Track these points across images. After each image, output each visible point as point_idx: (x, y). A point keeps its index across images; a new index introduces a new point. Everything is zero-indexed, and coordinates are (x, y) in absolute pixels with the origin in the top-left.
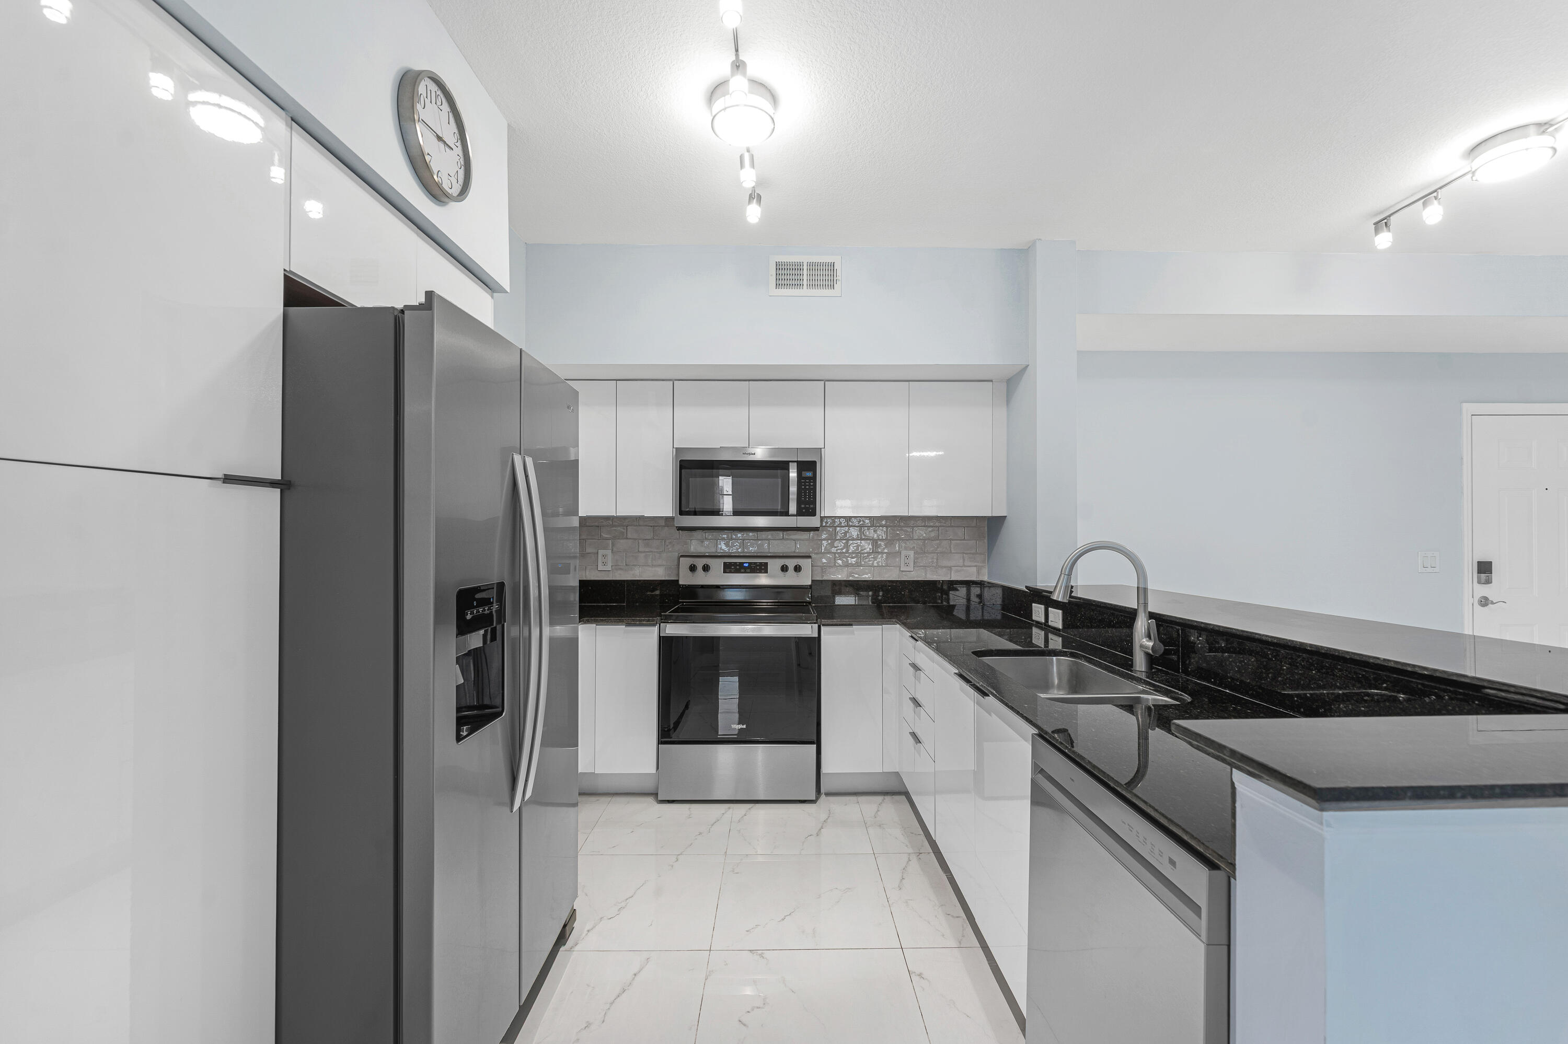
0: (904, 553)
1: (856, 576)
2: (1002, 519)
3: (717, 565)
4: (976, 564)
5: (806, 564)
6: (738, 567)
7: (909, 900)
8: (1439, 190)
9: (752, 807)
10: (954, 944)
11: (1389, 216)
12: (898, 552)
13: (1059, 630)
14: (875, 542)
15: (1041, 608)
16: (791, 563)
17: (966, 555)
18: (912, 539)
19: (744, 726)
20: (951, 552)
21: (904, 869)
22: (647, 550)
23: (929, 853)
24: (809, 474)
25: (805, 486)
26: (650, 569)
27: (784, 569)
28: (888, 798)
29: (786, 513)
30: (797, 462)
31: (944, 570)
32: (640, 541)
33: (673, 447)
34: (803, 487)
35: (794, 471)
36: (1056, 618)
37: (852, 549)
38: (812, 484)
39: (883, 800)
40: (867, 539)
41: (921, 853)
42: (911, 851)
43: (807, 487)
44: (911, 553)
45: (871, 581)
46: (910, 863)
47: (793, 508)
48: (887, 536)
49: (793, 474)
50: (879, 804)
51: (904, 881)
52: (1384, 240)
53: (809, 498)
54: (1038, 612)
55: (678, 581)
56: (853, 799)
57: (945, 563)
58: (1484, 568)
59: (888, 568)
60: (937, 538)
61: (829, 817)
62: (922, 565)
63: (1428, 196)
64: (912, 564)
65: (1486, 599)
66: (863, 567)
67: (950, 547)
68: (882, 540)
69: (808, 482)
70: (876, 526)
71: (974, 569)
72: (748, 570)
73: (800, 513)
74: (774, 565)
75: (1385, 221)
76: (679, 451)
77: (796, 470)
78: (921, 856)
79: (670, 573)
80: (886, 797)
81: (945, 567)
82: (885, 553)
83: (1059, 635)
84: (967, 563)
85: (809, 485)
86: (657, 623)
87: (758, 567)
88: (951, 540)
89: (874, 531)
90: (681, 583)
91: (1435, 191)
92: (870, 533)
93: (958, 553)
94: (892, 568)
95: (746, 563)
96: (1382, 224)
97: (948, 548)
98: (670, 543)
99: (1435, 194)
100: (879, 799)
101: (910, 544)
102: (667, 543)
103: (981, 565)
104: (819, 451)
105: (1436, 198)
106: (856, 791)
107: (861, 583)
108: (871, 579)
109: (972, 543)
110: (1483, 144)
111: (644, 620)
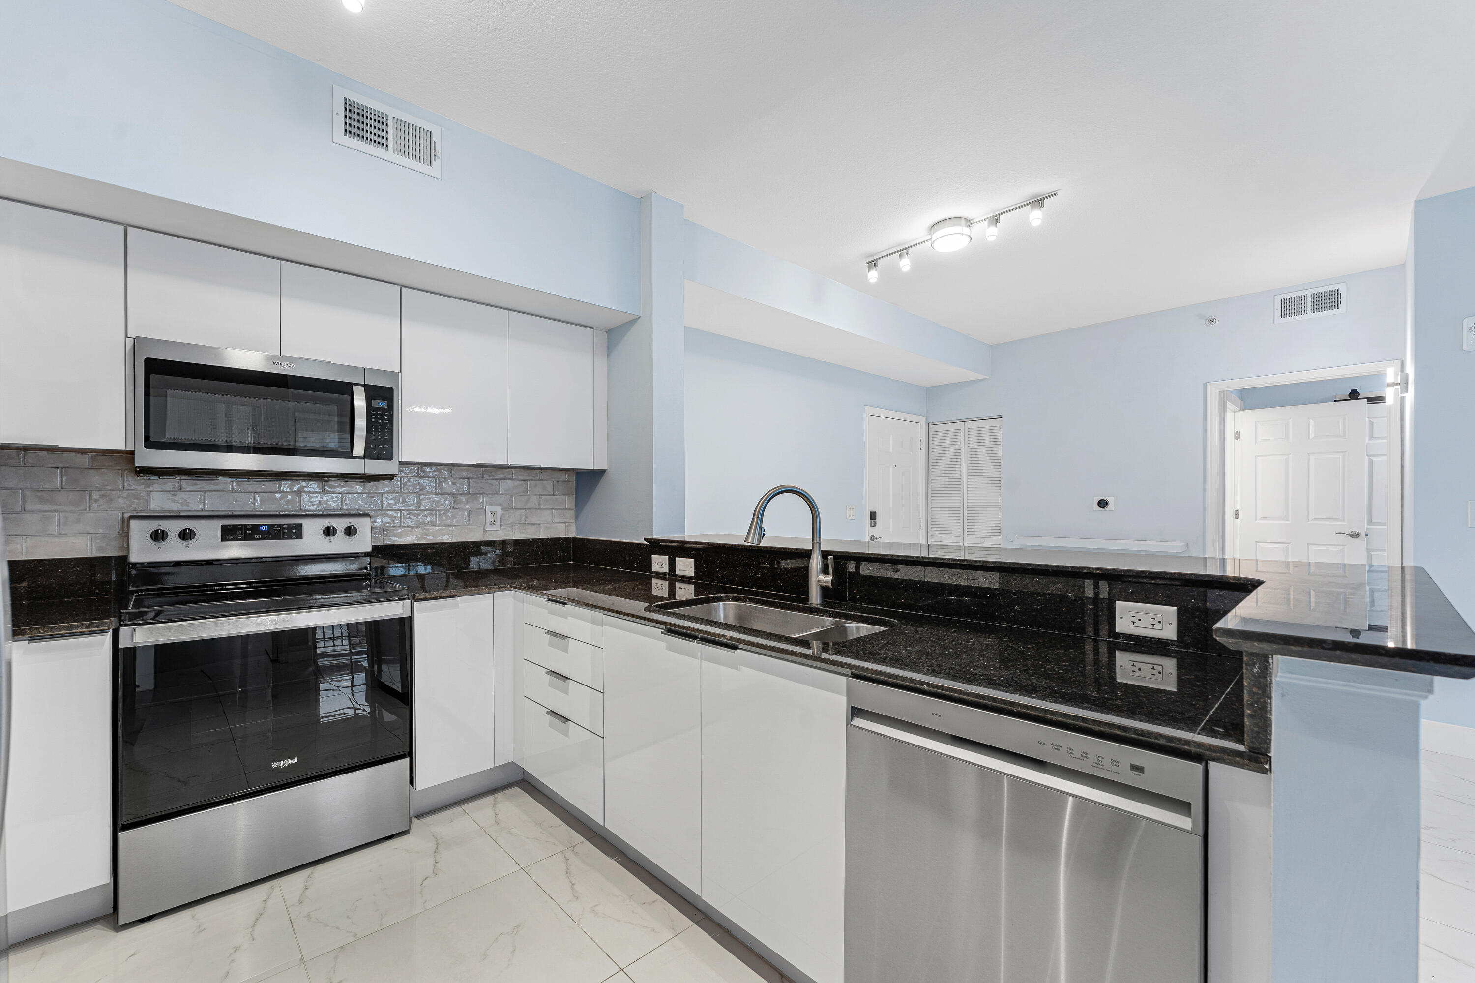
0: (489, 509)
1: (431, 538)
2: (603, 472)
3: (209, 531)
4: (566, 520)
5: (363, 525)
6: (249, 532)
7: (595, 906)
8: (909, 249)
9: (312, 873)
10: (668, 935)
11: (877, 259)
12: (482, 509)
13: (691, 578)
14: (454, 497)
15: (665, 559)
16: (340, 524)
17: (555, 511)
18: (499, 494)
19: (296, 760)
20: (540, 509)
21: (567, 873)
22: (47, 507)
23: (583, 842)
24: (383, 404)
25: (377, 419)
26: (56, 540)
27: (329, 532)
28: (499, 796)
29: (348, 454)
30: (365, 385)
31: (533, 527)
32: (28, 493)
33: (126, 336)
34: (373, 420)
35: (361, 397)
36: (686, 566)
37: (425, 505)
38: (386, 417)
39: (495, 801)
40: (445, 493)
41: (575, 846)
42: (562, 848)
43: (380, 421)
44: (498, 510)
45: (450, 543)
46: (569, 862)
47: (359, 448)
48: (468, 489)
49: (360, 403)
50: (494, 807)
51: (576, 887)
52: (873, 276)
53: (383, 435)
54: (660, 563)
55: (125, 558)
56: (457, 810)
57: (536, 520)
58: (873, 516)
59: (471, 527)
60: (526, 493)
61: (437, 845)
62: (509, 523)
63: (902, 252)
64: (498, 522)
65: (873, 536)
66: (438, 526)
67: (539, 503)
68: (463, 494)
69: (380, 414)
70: (455, 478)
71: (563, 526)
72: (268, 536)
73: (368, 454)
74: (312, 529)
75: (875, 262)
76: (138, 343)
77: (364, 398)
78: (576, 849)
79: (104, 545)
80: (496, 795)
81: (534, 524)
82: (466, 510)
83: (691, 583)
84: (556, 520)
85: (383, 419)
86: (109, 629)
87: (286, 531)
88: (540, 495)
89: (453, 484)
90: (134, 558)
91: (906, 249)
92: (448, 486)
93: (547, 509)
94: (476, 527)
95: (265, 525)
96: (872, 264)
97: (537, 503)
98: (102, 496)
99: (906, 251)
100: (489, 799)
101: (497, 499)
102: (95, 495)
103: (570, 521)
104: (395, 376)
105: (907, 254)
106: (456, 800)
107: (437, 546)
108: (450, 541)
109: (561, 498)
110: (942, 222)
111: (77, 627)
